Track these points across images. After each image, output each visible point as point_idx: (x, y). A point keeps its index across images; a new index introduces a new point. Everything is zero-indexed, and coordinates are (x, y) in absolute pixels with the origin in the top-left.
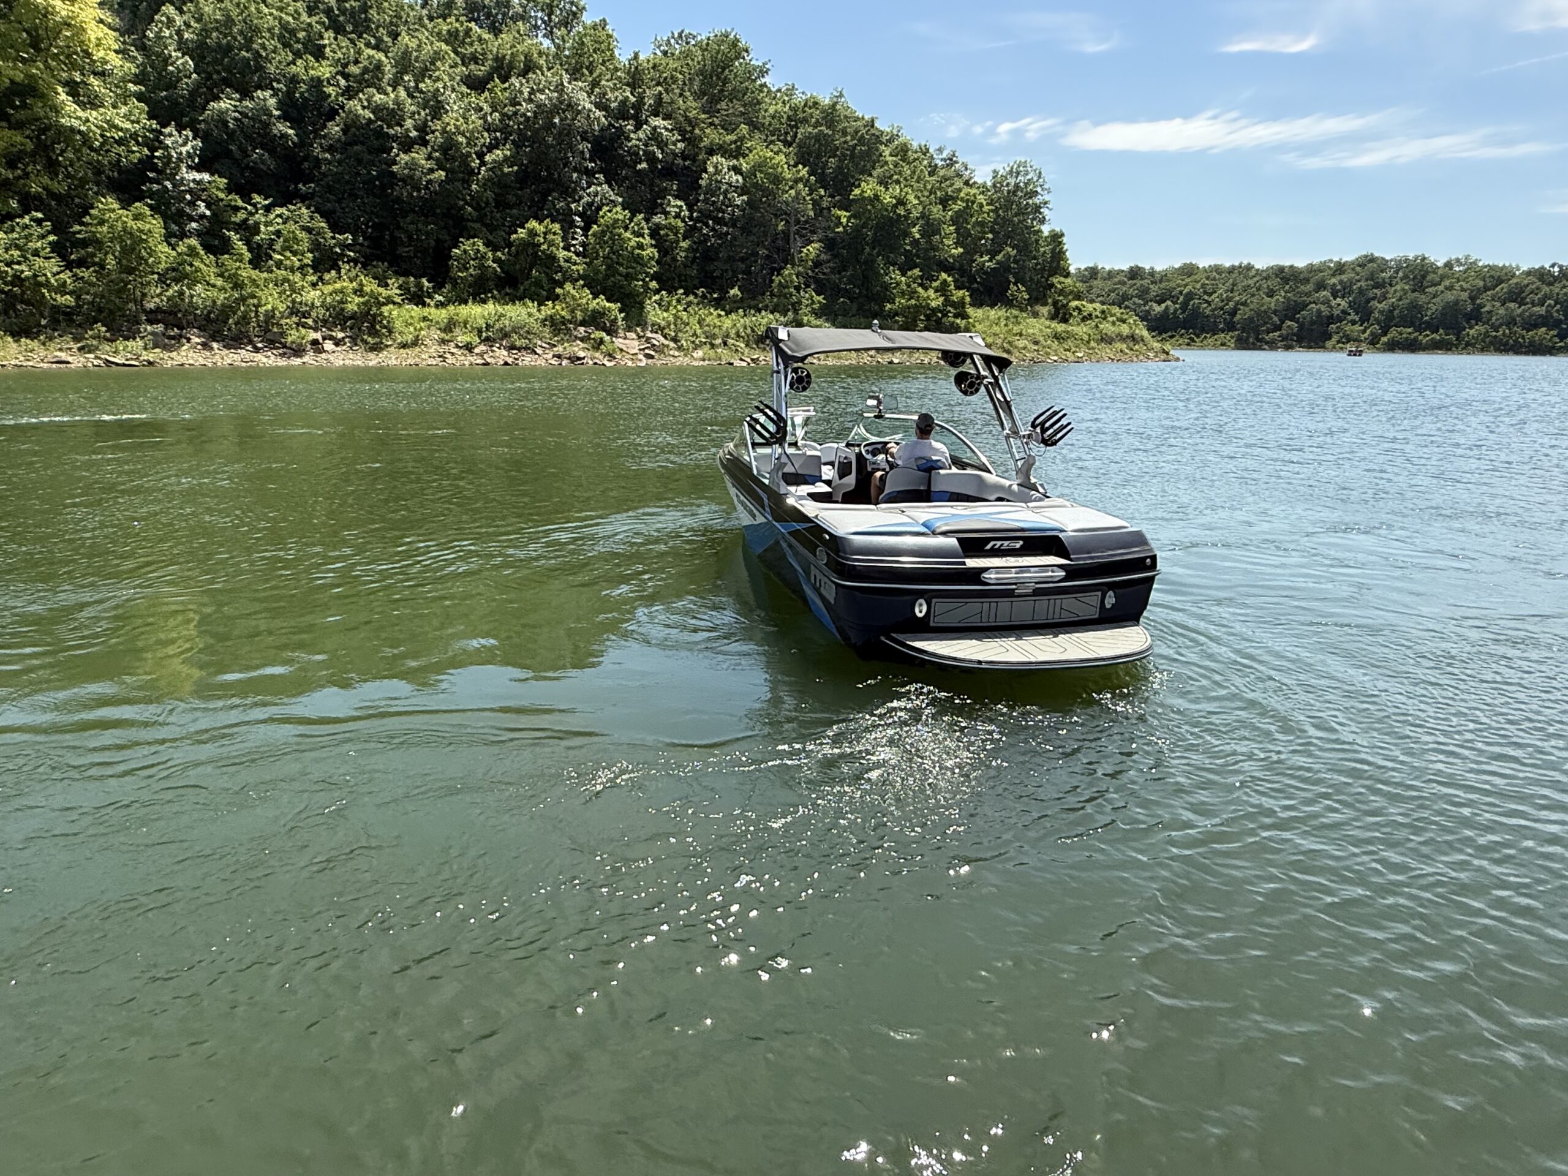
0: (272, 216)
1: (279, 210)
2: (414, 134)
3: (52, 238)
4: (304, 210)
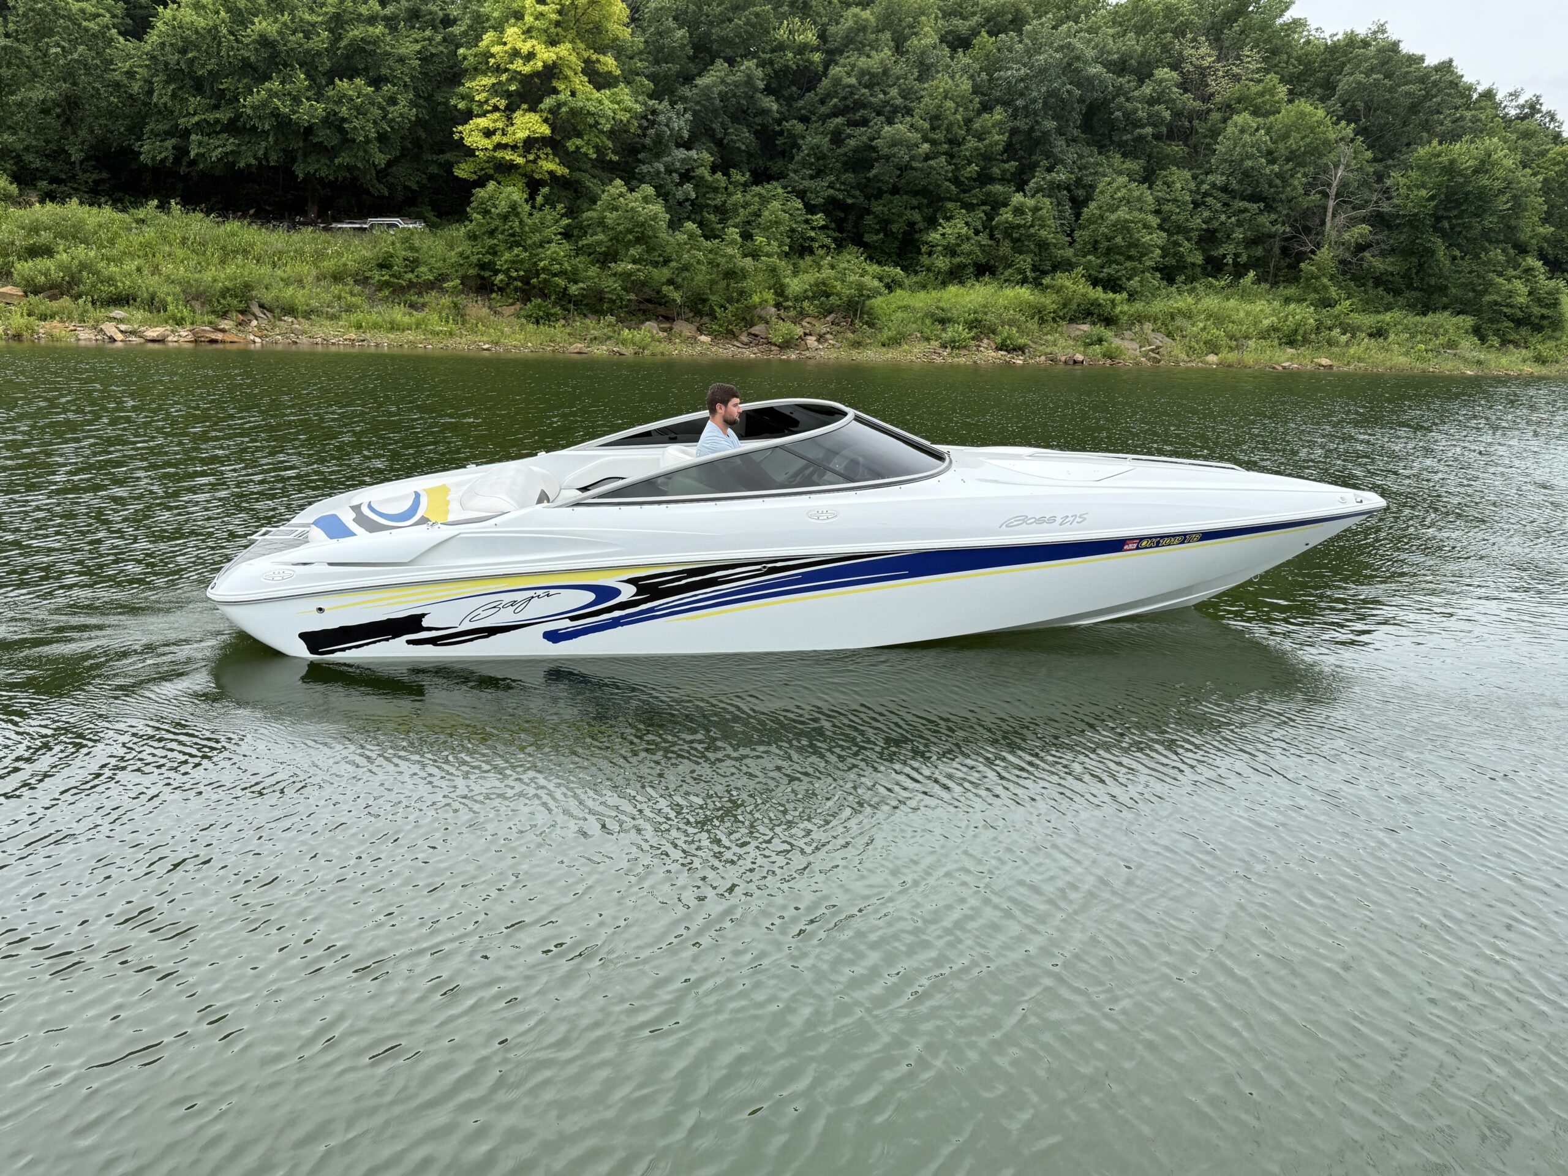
0: (748, 197)
1: (757, 189)
2: (899, 101)
3: (566, 221)
4: (780, 190)
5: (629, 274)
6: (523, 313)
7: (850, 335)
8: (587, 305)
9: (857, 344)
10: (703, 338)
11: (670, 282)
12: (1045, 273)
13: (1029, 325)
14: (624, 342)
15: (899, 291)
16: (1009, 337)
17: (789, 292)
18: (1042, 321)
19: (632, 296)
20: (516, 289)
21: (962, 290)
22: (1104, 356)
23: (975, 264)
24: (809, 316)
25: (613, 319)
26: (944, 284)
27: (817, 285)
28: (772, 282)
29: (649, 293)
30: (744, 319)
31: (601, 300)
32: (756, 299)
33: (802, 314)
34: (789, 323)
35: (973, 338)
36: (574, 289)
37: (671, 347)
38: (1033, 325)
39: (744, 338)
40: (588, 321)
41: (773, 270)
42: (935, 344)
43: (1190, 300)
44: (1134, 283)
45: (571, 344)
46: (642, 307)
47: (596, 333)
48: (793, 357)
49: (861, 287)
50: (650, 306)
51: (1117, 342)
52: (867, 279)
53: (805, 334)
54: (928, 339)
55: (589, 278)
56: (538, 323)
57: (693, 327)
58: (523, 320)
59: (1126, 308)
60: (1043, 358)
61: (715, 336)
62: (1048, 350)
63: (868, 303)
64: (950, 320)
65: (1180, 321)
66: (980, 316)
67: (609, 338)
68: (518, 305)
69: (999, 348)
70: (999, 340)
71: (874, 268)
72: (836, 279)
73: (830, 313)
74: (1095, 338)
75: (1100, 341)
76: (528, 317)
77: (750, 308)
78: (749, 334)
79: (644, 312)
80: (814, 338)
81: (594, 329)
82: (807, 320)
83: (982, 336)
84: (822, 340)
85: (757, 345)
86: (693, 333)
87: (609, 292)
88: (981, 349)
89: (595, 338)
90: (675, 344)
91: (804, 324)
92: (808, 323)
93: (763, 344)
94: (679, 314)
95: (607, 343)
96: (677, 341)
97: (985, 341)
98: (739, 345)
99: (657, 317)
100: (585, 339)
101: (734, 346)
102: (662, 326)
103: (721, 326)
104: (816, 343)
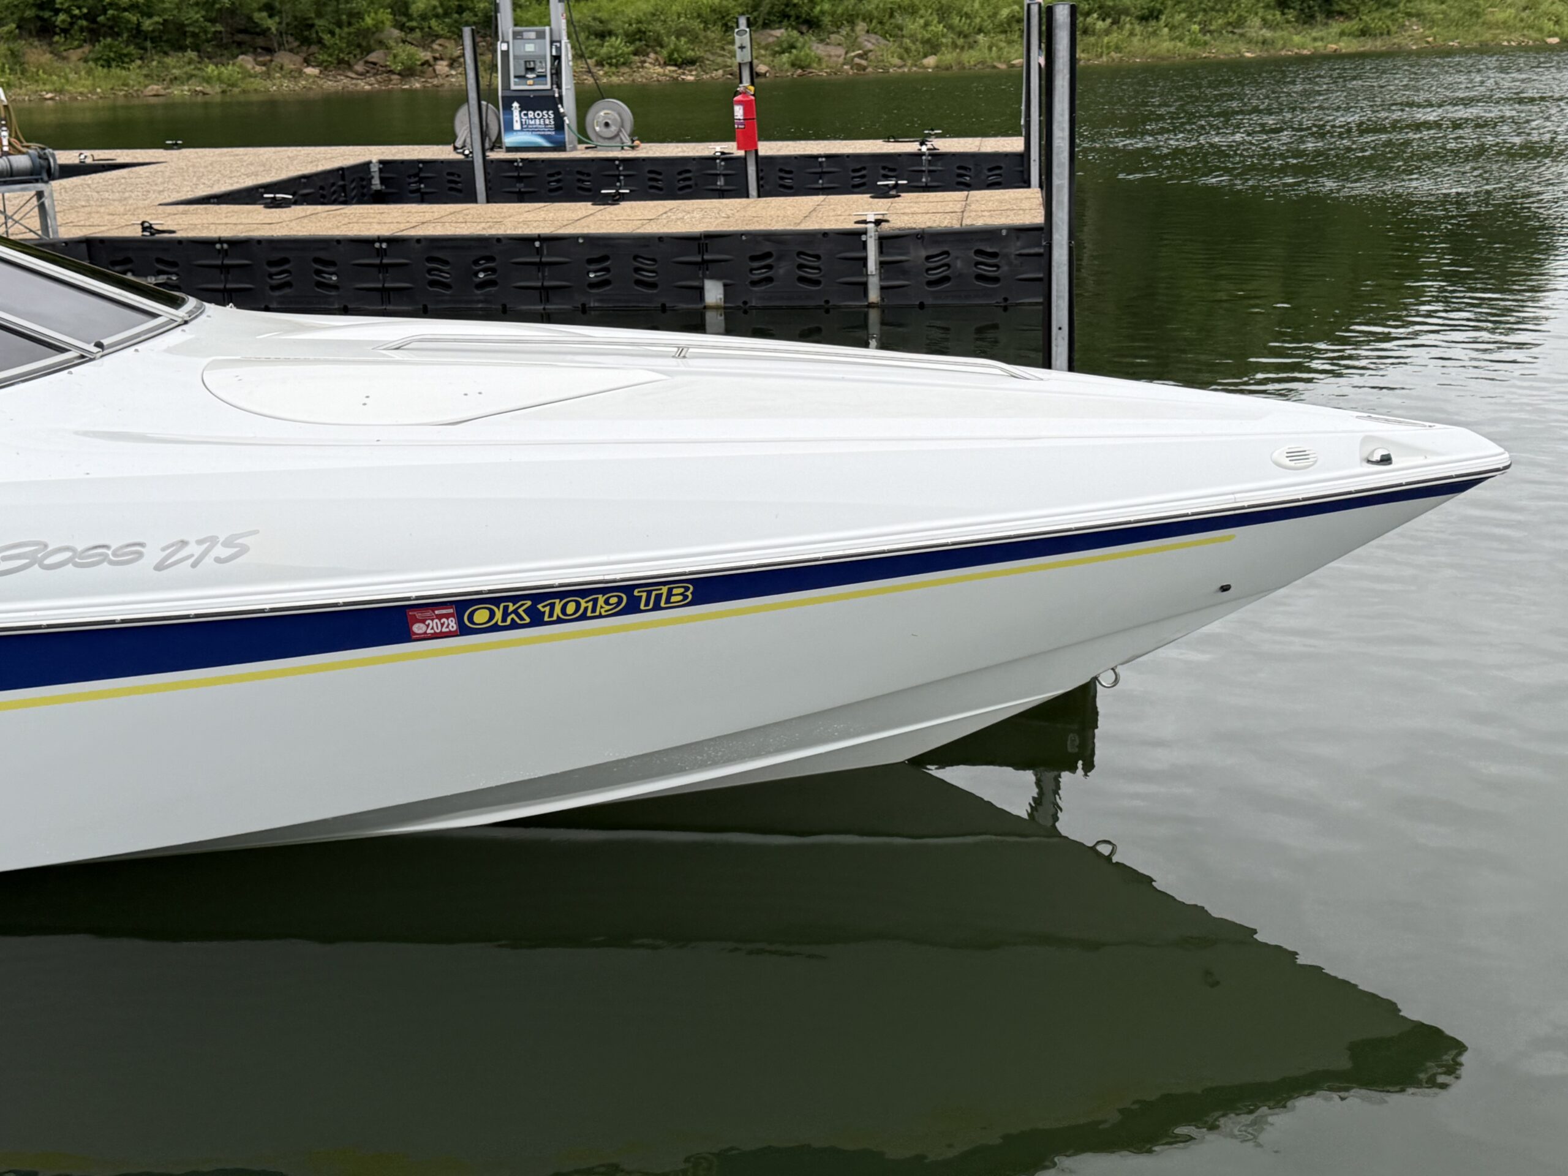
6: (91, 56)
8: (167, 41)
10: (309, 70)
11: (266, 7)
16: (676, 49)
17: (413, 10)
18: (727, 28)
19: (219, 27)
20: (82, 29)
22: (793, 65)
24: (438, 36)
25: (192, 54)
29: (240, 22)
30: (359, 46)
31: (185, 33)
32: (369, 21)
33: (431, 36)
34: (413, 47)
35: (635, 53)
36: (147, 24)
37: (268, 83)
38: (712, 34)
39: (359, 67)
40: (168, 60)
42: (590, 62)
45: (146, 86)
47: (176, 72)
48: (418, 85)
50: (243, 37)
51: (817, 48)
53: (435, 59)
55: (165, 10)
56: (109, 66)
57: (298, 59)
58: (91, 64)
59: (828, 6)
60: (720, 72)
61: (324, 67)
64: (610, 33)
65: (899, 19)
66: (643, 27)
67: (191, 77)
68: (87, 48)
69: (666, 64)
70: (665, 53)
74: (785, 45)
75: (791, 48)
76: (96, 60)
77: (366, 33)
78: (367, 62)
79: (239, 44)
80: (445, 63)
81: (174, 67)
82: (438, 42)
83: (649, 50)
84: (456, 65)
85: (375, 75)
86: (298, 66)
87: (191, 24)
88: (647, 65)
89: (176, 78)
90: (274, 78)
91: (435, 46)
92: (440, 45)
93: (383, 72)
94: (281, 45)
95: (190, 83)
96: (278, 75)
97: (652, 55)
98: (353, 75)
99: (254, 50)
100: (164, 80)
101: (347, 77)
102: (261, 59)
103: (330, 55)
104: (447, 69)
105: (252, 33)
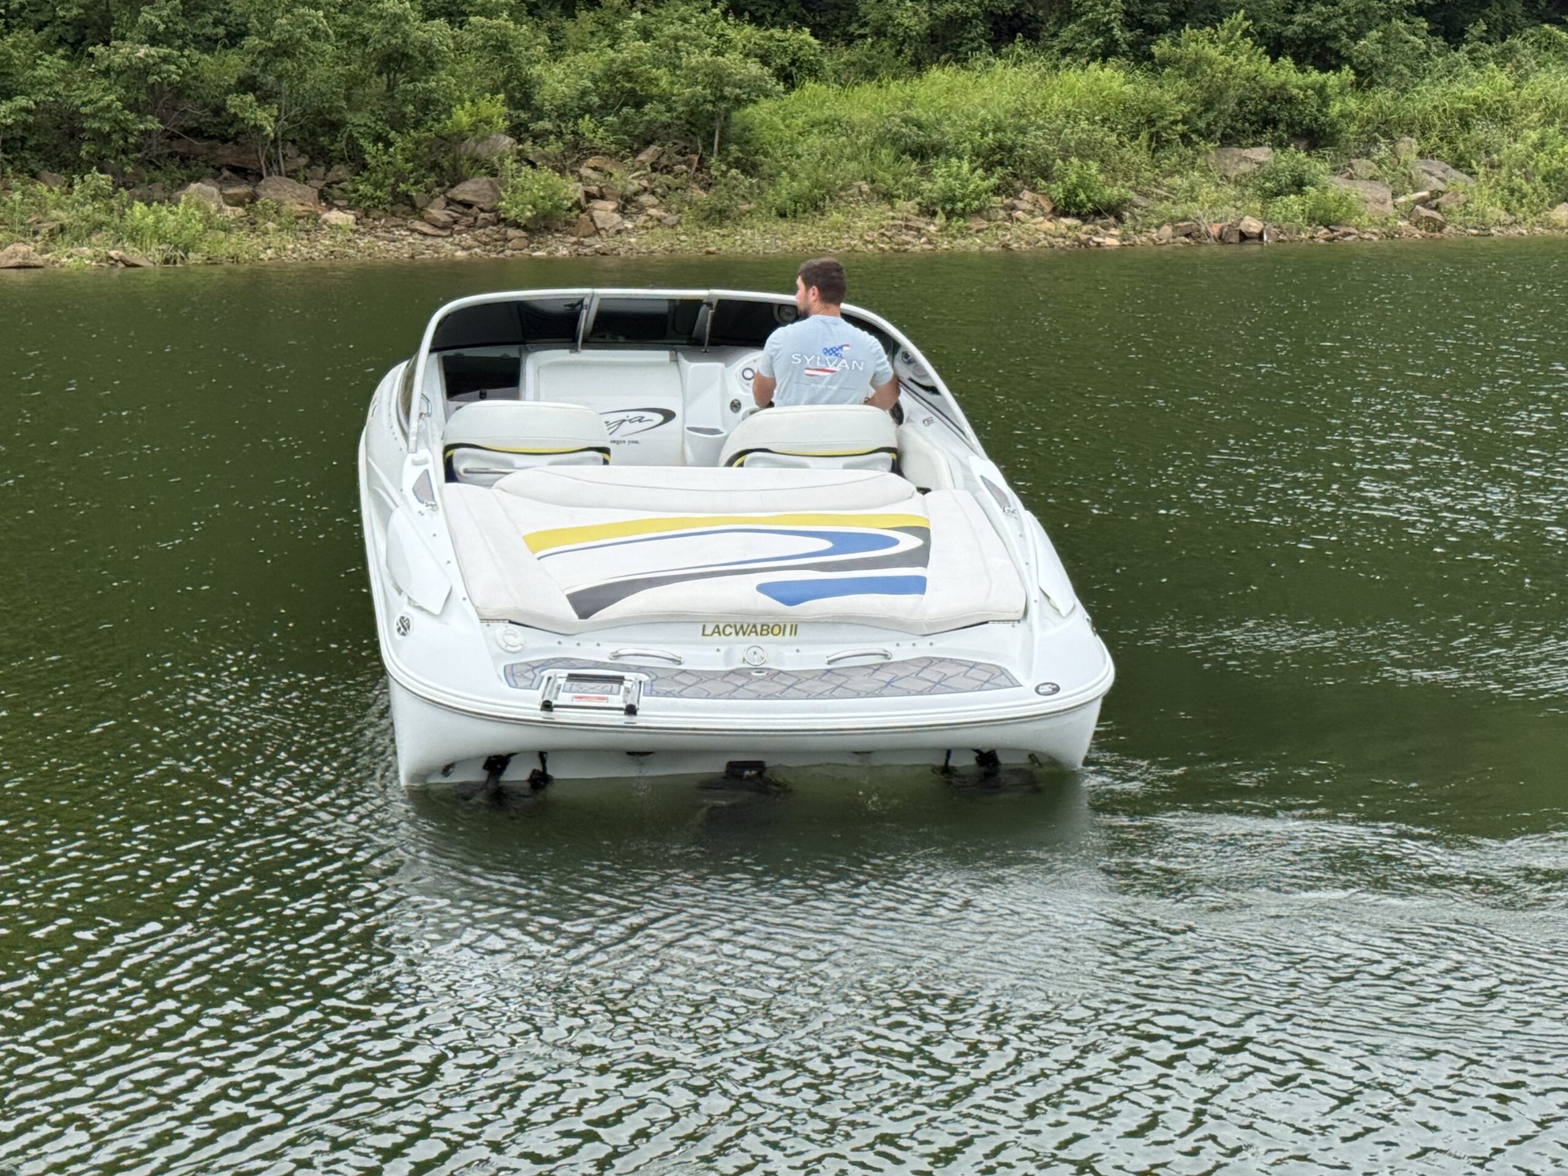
5: (144, 70)
7: (698, 194)
8: (37, 149)
9: (718, 216)
10: (335, 217)
11: (247, 85)
12: (1156, 30)
13: (1127, 153)
14: (135, 235)
15: (810, 85)
16: (1083, 184)
17: (542, 97)
18: (1158, 143)
19: (153, 124)
21: (963, 77)
22: (1311, 219)
23: (989, 14)
24: (594, 152)
25: (104, 180)
26: (919, 65)
27: (610, 77)
28: (500, 75)
29: (194, 113)
30: (435, 166)
31: (74, 134)
32: (462, 116)
33: (579, 150)
34: (547, 174)
35: (997, 191)
37: (254, 243)
38: (1136, 154)
39: (438, 212)
40: (41, 188)
41: (501, 47)
42: (907, 207)
43: (1503, 79)
44: (1369, 44)
46: (179, 147)
47: (63, 216)
48: (563, 252)
49: (717, 79)
50: (199, 145)
51: (1338, 186)
52: (731, 60)
53: (589, 196)
54: (888, 197)
55: (39, 83)
57: (309, 192)
59: (1353, 104)
60: (1167, 230)
61: (365, 209)
62: (1178, 211)
63: (736, 116)
64: (938, 150)
65: (1481, 131)
66: (1008, 137)
67: (98, 226)
69: (1060, 211)
70: (1058, 191)
71: (745, 34)
72: (656, 63)
73: (648, 143)
74: (1286, 178)
75: (1299, 185)
77: (450, 141)
78: (450, 202)
79: (184, 159)
80: (611, 205)
81: (58, 206)
82: (592, 161)
83: (1018, 184)
84: (631, 209)
85: (470, 227)
86: (310, 206)
87: (93, 116)
88: (1019, 214)
89: (62, 229)
90: (265, 233)
91: (585, 171)
92: (595, 169)
93: (486, 223)
94: (271, 162)
95: (94, 239)
96: (271, 225)
97: (1027, 195)
98: (427, 229)
99: (216, 172)
100: (36, 233)
101: (413, 231)
102: (231, 191)
103: (378, 186)
104: (617, 217)
105: (211, 138)
